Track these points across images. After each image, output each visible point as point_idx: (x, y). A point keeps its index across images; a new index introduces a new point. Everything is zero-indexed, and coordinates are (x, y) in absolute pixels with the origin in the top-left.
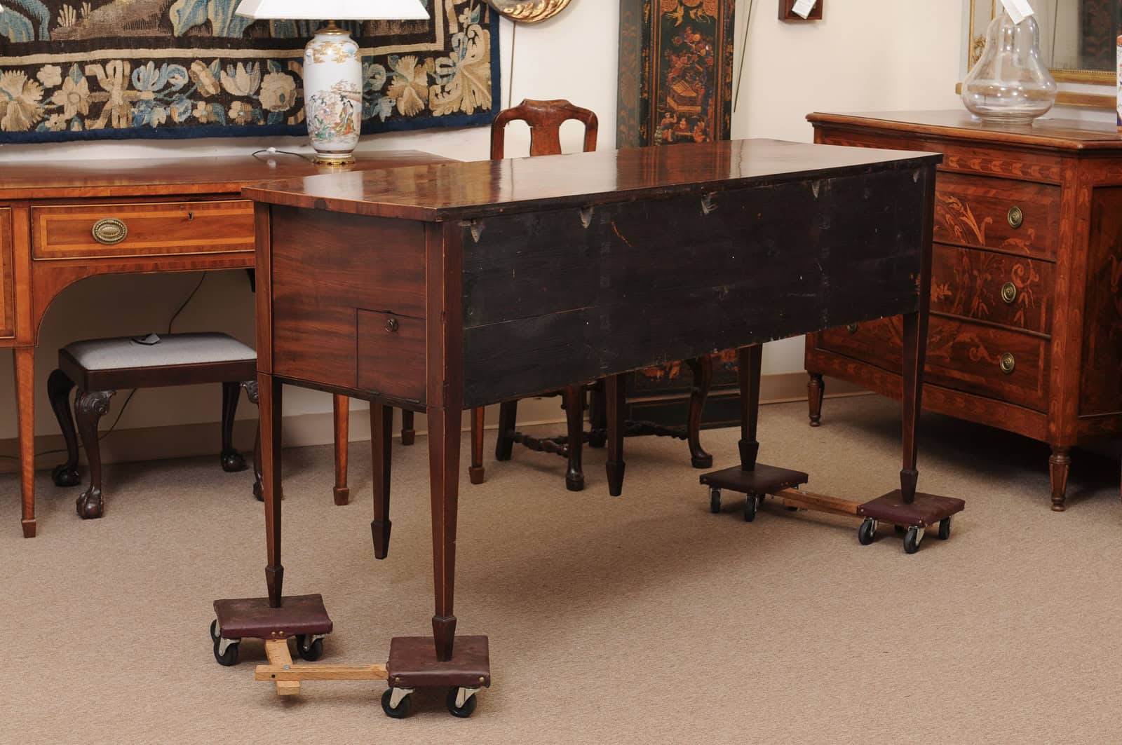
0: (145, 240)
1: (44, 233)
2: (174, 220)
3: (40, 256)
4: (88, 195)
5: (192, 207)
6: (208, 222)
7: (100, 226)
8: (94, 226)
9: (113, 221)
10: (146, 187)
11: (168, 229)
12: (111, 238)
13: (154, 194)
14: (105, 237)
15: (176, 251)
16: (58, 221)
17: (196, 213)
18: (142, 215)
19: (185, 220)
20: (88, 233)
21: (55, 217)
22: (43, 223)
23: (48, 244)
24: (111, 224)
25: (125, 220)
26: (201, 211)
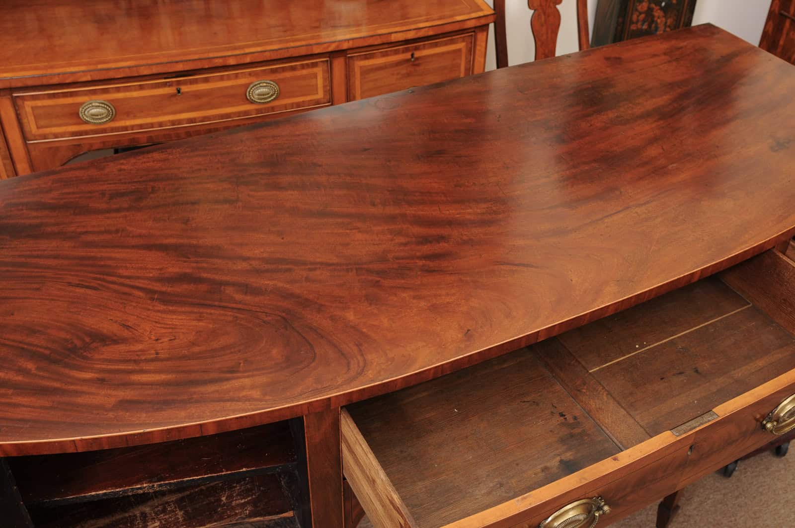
0: (135, 117)
1: (31, 119)
2: (163, 97)
3: (33, 138)
4: (67, 81)
5: (179, 83)
6: (197, 95)
7: (86, 110)
8: (81, 109)
9: (98, 104)
10: (127, 70)
11: (158, 105)
12: (99, 119)
13: (136, 75)
14: (93, 119)
15: (169, 124)
16: (44, 107)
17: (184, 89)
18: (128, 94)
19: (173, 96)
20: (74, 115)
21: (39, 103)
22: (28, 110)
23: (38, 128)
24: (96, 106)
25: (109, 101)
26: (189, 86)
